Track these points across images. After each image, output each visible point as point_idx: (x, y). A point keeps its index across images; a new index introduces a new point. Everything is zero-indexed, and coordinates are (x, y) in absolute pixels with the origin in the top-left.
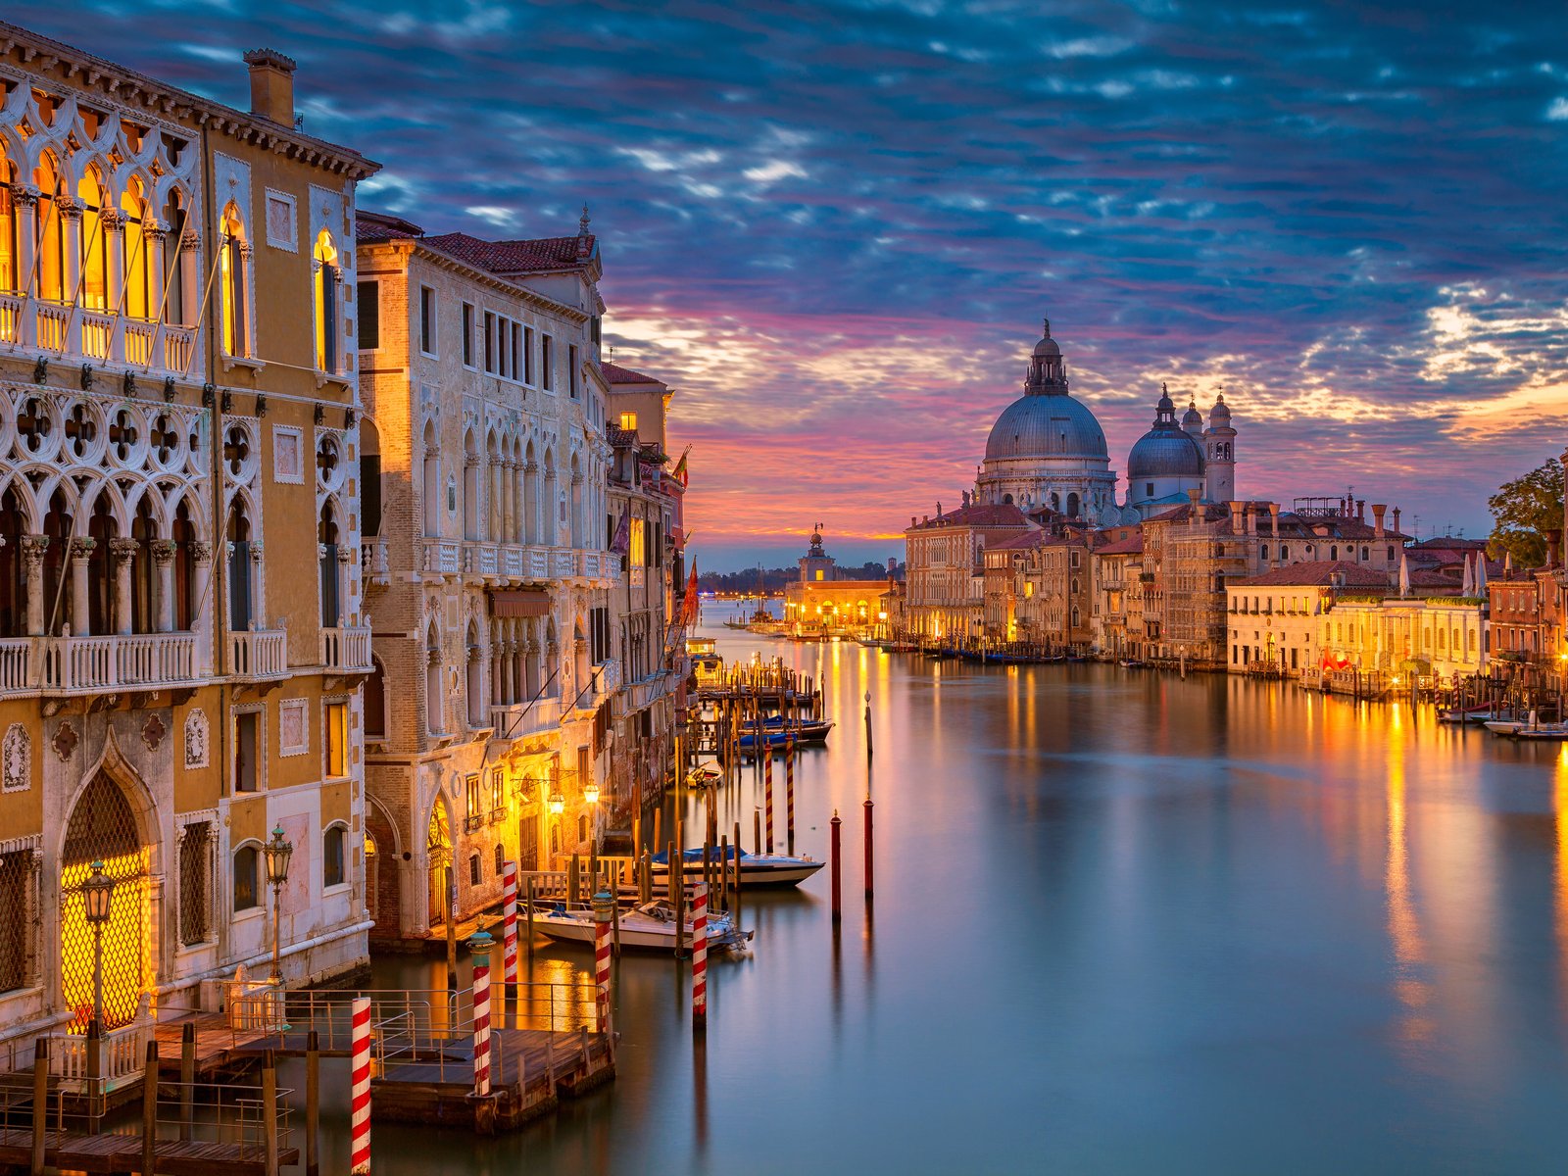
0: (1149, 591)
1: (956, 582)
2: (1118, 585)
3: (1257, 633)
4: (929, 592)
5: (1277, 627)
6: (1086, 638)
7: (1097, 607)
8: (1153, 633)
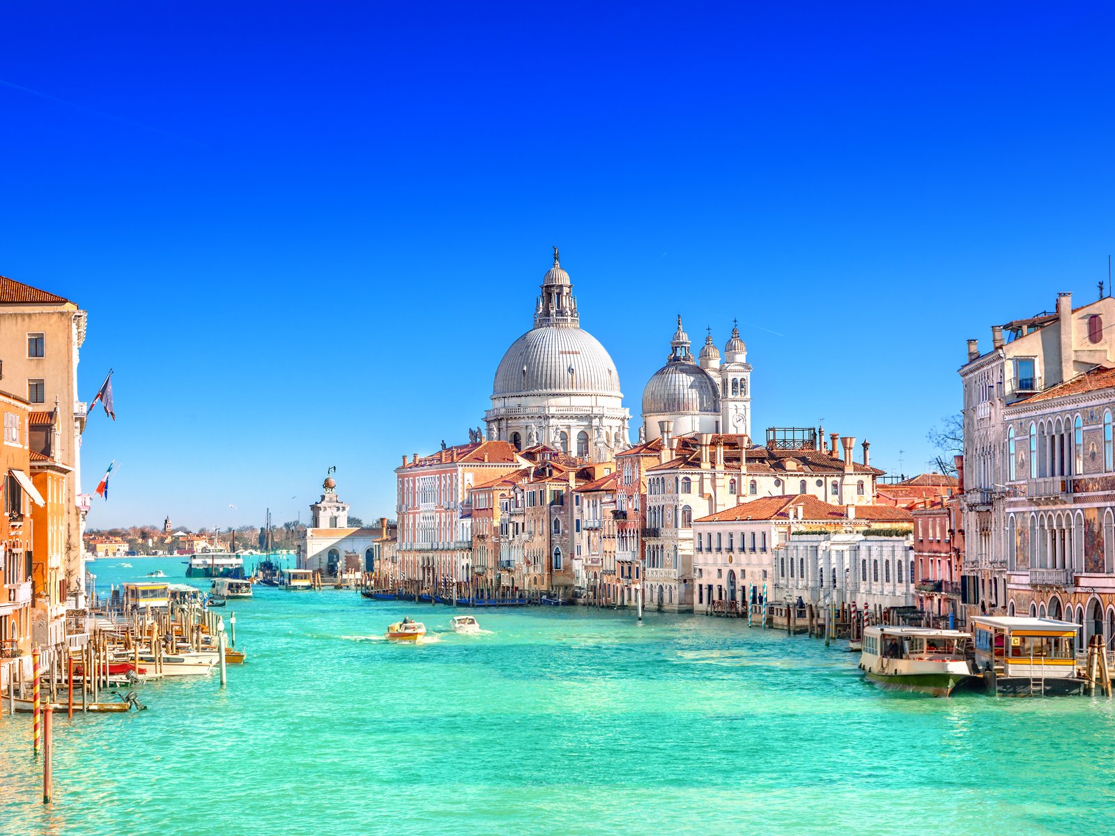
0: (622, 529)
1: (445, 523)
2: (597, 525)
3: (720, 570)
4: (420, 535)
5: (738, 564)
6: (568, 581)
7: (579, 548)
8: (626, 573)
